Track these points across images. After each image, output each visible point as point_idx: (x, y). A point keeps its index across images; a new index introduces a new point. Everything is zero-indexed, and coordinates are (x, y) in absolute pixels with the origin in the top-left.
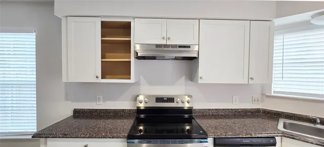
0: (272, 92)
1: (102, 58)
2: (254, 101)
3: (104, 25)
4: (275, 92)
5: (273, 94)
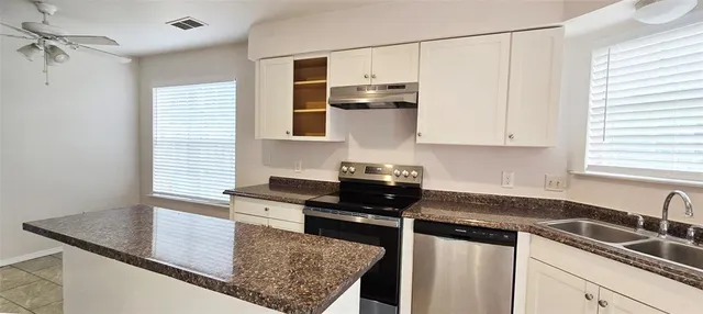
0: (586, 166)
1: (294, 109)
2: (548, 184)
3: (298, 65)
4: (590, 167)
5: (588, 172)
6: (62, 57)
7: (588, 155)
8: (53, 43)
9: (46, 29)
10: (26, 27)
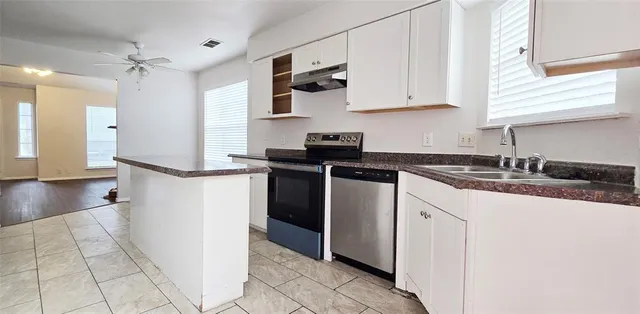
0: (488, 121)
1: (273, 94)
2: (461, 140)
4: (491, 121)
5: (488, 126)
6: (146, 73)
7: (490, 110)
8: (142, 65)
9: (138, 58)
10: (130, 58)
